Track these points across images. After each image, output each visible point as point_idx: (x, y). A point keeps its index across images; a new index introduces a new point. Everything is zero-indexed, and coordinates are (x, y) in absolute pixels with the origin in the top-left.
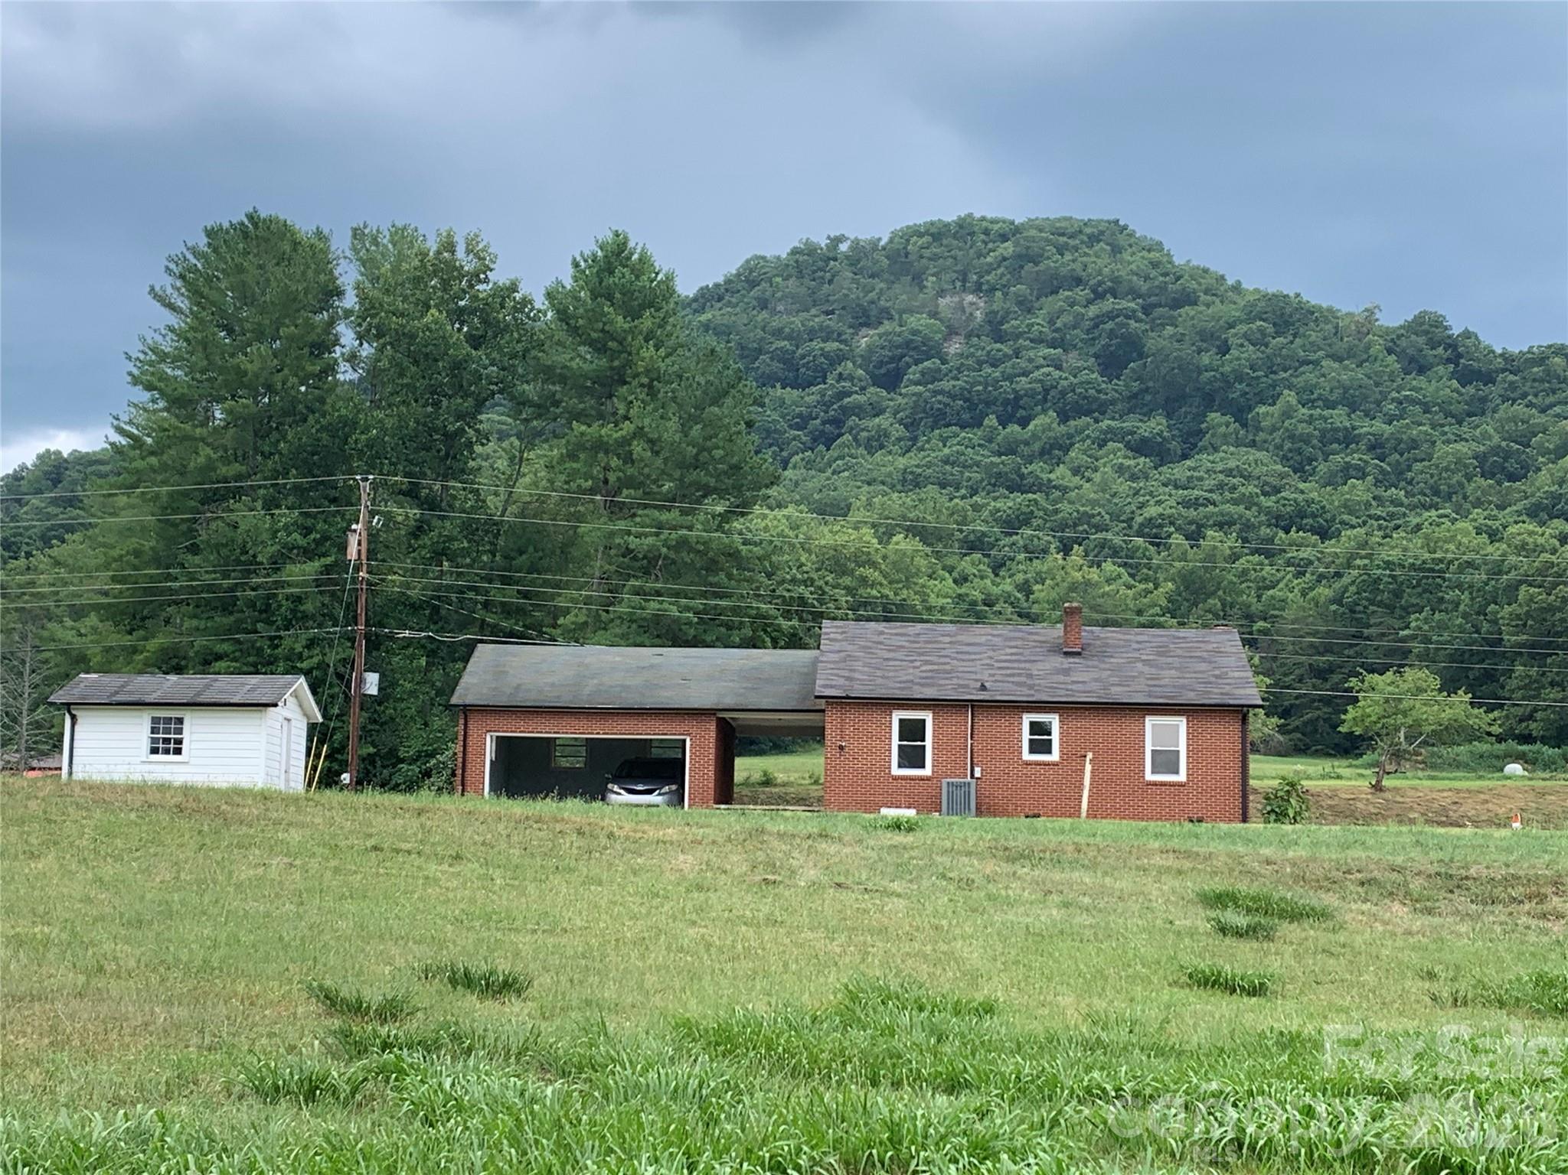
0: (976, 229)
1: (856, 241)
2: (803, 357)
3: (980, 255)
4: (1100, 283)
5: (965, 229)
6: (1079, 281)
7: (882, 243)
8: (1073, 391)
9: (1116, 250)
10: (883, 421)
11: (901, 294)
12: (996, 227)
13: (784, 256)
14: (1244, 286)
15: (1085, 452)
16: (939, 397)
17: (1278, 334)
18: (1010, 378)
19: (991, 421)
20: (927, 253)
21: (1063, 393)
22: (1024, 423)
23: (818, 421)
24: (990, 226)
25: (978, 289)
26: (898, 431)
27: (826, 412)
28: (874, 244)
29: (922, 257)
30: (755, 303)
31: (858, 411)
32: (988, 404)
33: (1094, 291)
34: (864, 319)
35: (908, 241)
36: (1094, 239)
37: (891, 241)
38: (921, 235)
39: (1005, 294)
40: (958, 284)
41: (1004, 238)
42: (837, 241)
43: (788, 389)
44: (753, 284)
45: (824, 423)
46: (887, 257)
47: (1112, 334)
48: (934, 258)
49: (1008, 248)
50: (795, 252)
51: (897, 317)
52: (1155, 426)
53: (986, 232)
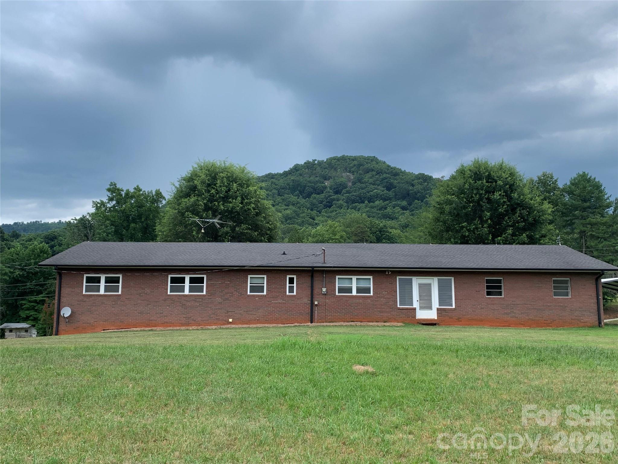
0: (347, 158)
1: (319, 161)
2: (317, 187)
3: (349, 164)
4: (378, 171)
5: (343, 159)
6: (373, 170)
7: (325, 161)
8: (383, 195)
9: (377, 163)
10: (341, 202)
11: (333, 173)
12: (351, 158)
13: (303, 164)
14: (406, 171)
15: (390, 209)
16: (353, 197)
17: (424, 182)
18: (368, 192)
19: (366, 202)
20: (337, 163)
21: (381, 196)
22: (374, 202)
23: (325, 202)
24: (350, 158)
25: (350, 172)
26: (345, 204)
27: (326, 200)
28: (323, 161)
29: (335, 164)
30: (299, 175)
31: (334, 200)
32: (365, 198)
33: (377, 172)
34: (326, 178)
35: (331, 161)
36: (372, 161)
37: (327, 161)
38: (334, 160)
39: (357, 173)
40: (345, 171)
41: (353, 160)
42: (314, 160)
43: (316, 195)
44: (297, 170)
45: (326, 202)
46: (328, 165)
47: (387, 182)
48: (339, 165)
49: (355, 162)
50: (305, 163)
51: (333, 178)
52: (404, 203)
53: (349, 159)
